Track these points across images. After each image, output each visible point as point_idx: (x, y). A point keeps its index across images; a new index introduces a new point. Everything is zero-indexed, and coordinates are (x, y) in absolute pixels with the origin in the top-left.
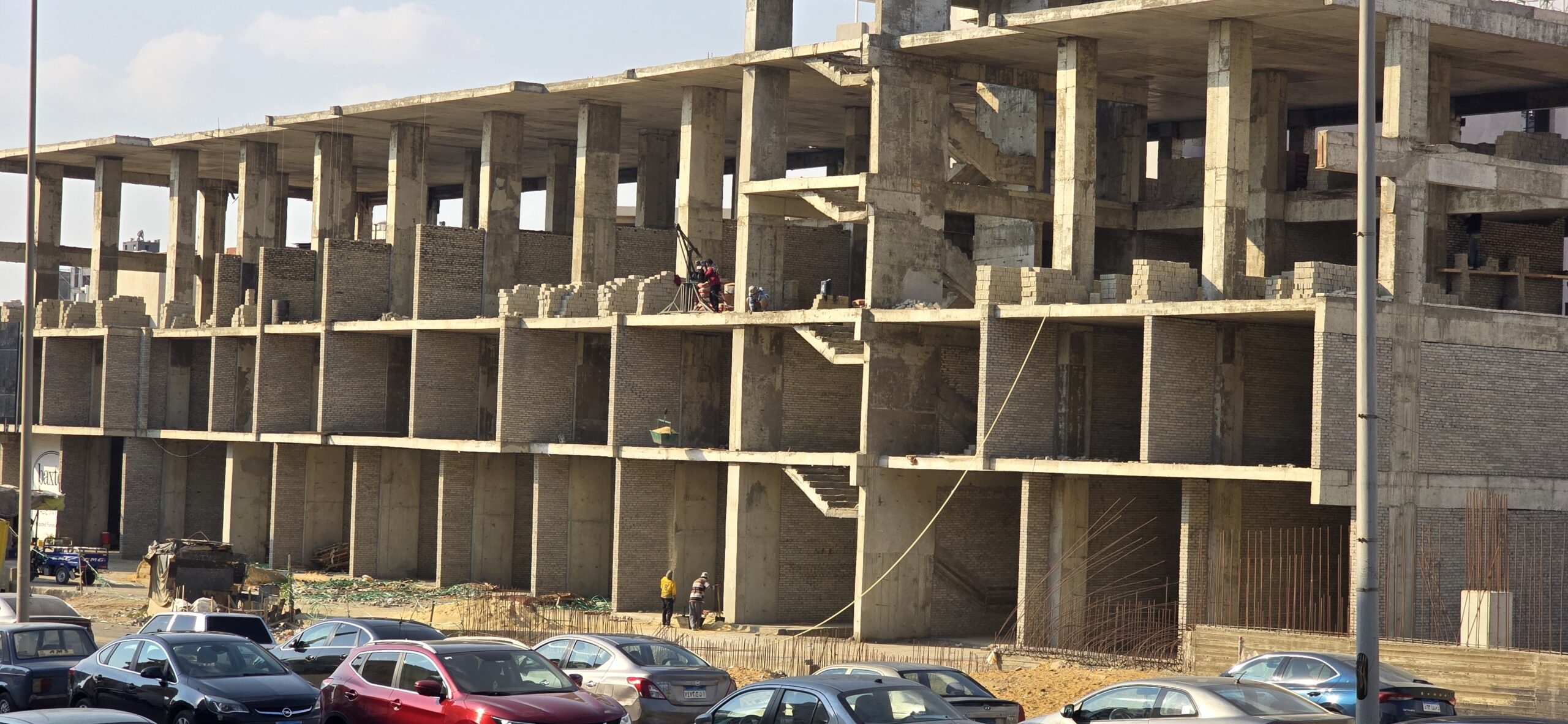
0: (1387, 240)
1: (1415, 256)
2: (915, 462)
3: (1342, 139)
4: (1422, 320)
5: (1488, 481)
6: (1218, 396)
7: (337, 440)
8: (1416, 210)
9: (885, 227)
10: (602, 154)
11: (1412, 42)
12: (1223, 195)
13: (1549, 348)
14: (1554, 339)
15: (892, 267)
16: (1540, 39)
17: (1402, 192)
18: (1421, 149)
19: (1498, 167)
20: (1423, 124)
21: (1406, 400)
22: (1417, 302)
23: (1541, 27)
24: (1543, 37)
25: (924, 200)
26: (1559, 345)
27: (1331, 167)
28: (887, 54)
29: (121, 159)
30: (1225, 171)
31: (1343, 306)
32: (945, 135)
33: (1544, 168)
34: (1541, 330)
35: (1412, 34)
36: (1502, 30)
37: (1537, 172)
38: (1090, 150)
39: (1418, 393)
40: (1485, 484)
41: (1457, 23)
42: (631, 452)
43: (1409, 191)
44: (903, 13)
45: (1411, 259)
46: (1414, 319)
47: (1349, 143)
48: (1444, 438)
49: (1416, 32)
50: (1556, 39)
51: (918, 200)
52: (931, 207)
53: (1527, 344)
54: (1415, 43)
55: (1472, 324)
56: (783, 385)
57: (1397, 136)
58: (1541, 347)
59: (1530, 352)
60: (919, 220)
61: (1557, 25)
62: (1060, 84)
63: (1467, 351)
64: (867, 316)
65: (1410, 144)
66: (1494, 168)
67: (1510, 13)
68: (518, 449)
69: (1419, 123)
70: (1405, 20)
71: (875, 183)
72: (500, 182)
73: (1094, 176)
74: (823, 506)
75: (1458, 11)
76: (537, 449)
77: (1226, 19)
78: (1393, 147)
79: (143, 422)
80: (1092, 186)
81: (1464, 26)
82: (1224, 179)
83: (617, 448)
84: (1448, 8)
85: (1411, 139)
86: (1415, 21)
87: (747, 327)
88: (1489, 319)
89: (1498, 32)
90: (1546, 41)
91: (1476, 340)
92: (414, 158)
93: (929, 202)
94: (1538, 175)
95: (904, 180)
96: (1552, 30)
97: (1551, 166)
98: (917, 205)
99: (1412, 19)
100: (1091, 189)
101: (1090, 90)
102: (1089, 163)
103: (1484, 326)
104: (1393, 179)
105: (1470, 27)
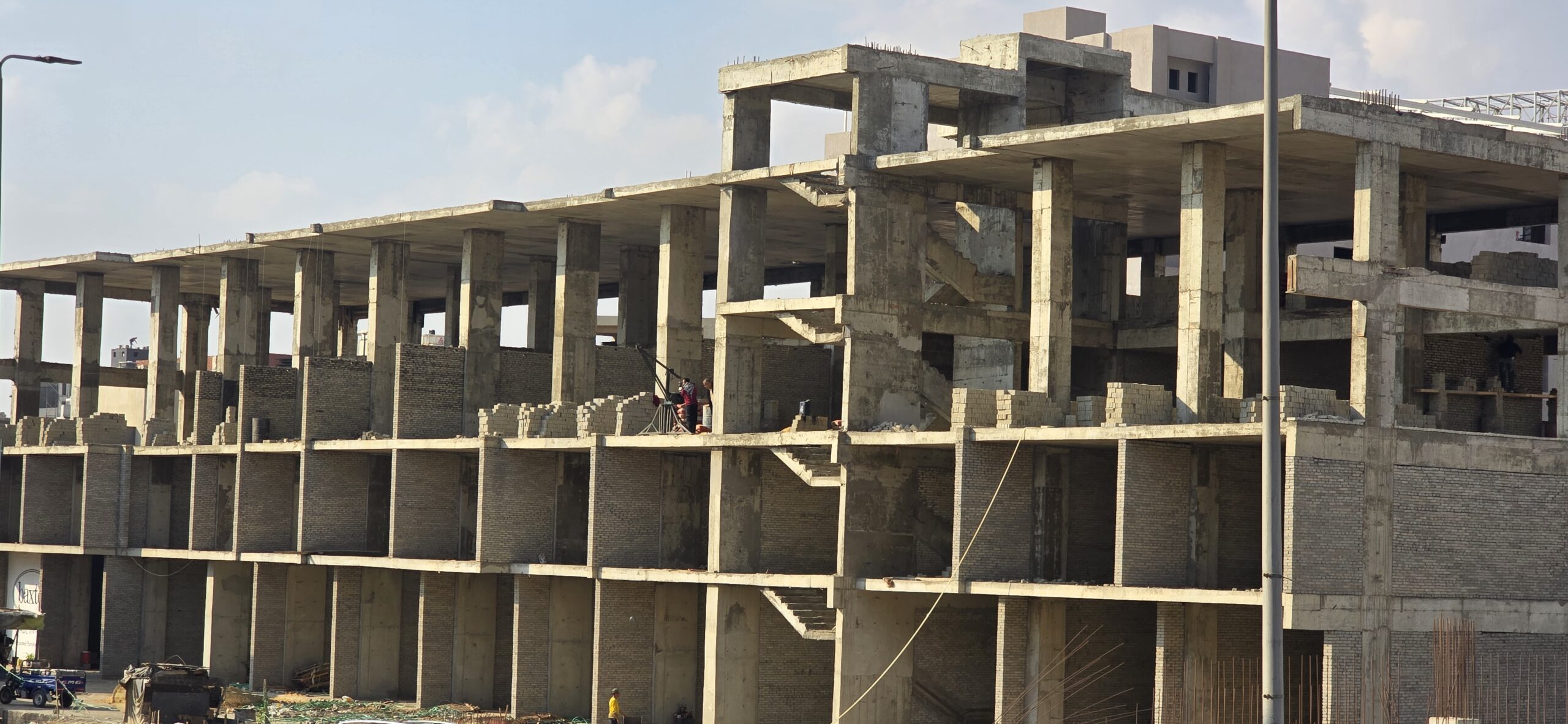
0: (1358, 364)
1: (1386, 379)
2: (892, 585)
3: (1312, 264)
4: (1394, 444)
5: (1462, 604)
6: (1193, 519)
7: (318, 560)
8: (1387, 333)
9: (862, 349)
10: (582, 273)
11: (1382, 166)
12: (1197, 318)
13: (1524, 470)
14: (1528, 460)
15: (869, 389)
16: (1512, 161)
17: (1373, 316)
18: (1392, 272)
19: (1470, 290)
20: (1393, 248)
21: (1378, 523)
22: (1389, 426)
23: (1513, 149)
24: (1515, 159)
25: (901, 321)
26: (1533, 467)
27: (1301, 291)
28: (863, 175)
29: (101, 275)
30: (1199, 294)
31: (1314, 430)
32: (922, 255)
33: (1517, 290)
34: (1515, 452)
35: (1382, 157)
36: (1473, 152)
37: (1510, 293)
38: (1067, 271)
39: (1390, 516)
40: (1459, 607)
41: (1428, 146)
42: (610, 573)
43: (1379, 315)
44: (879, 133)
45: (1382, 383)
46: (1387, 442)
47: (1320, 268)
48: (1417, 561)
49: (1386, 155)
50: (1528, 161)
51: (895, 321)
52: (909, 328)
53: (1501, 466)
54: (1385, 167)
55: (1445, 447)
56: (761, 506)
57: (1367, 259)
58: (1515, 469)
59: (1504, 474)
60: (896, 341)
61: (1530, 147)
62: (1036, 206)
63: (1441, 473)
64: (843, 439)
65: (1380, 267)
66: (1467, 291)
67: (1481, 136)
68: (498, 570)
69: (1390, 247)
70: (1375, 145)
71: (851, 304)
72: (480, 300)
73: (1070, 298)
74: (800, 628)
75: (1428, 134)
76: (517, 569)
77: (1198, 142)
78: (1363, 271)
79: (123, 541)
80: (1068, 308)
81: (1435, 149)
82: (1198, 301)
83: (597, 569)
84: (1419, 131)
85: (1382, 262)
86: (1384, 145)
87: (724, 449)
88: (1463, 441)
89: (1469, 155)
90: (1518, 163)
91: (1449, 463)
92: (395, 276)
93: (906, 323)
94: (1511, 297)
95: (881, 302)
96: (1524, 152)
97: (1524, 288)
98: (893, 326)
99: (1381, 143)
100: (1068, 310)
101: (1066, 211)
102: (1065, 285)
103: (1458, 449)
104: (1364, 303)
105: (1441, 151)
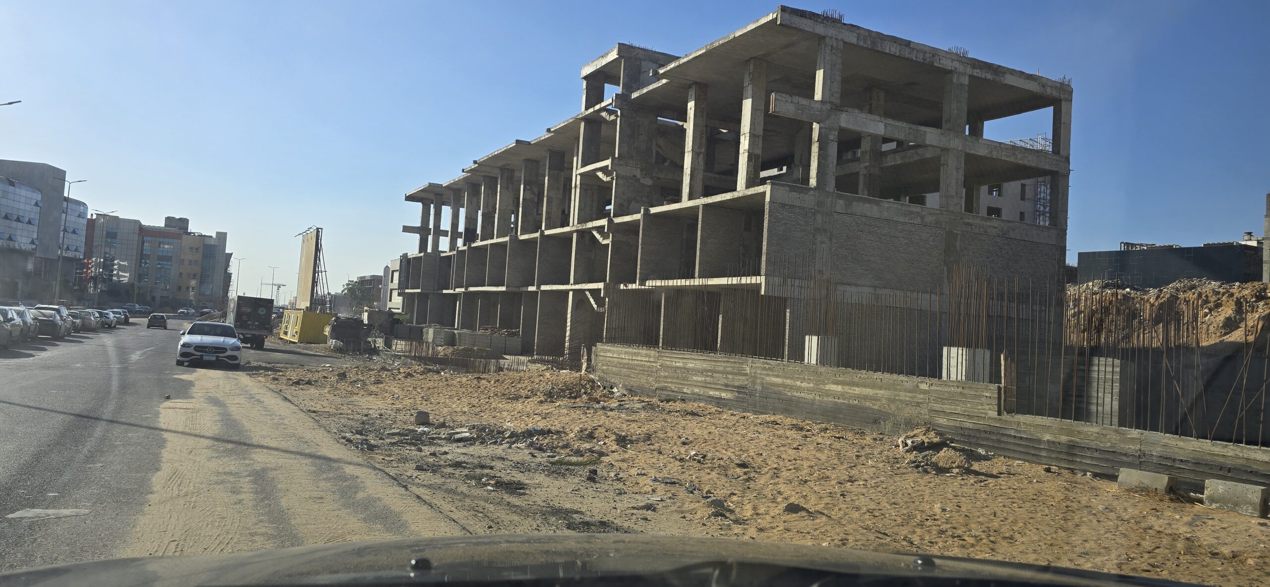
0: (814, 157)
1: (831, 165)
2: (626, 286)
3: (785, 98)
4: (834, 201)
5: (875, 290)
8: (832, 141)
9: (621, 182)
11: (832, 50)
12: (747, 147)
13: (916, 222)
14: (919, 218)
15: (624, 200)
16: (914, 59)
17: (823, 131)
18: (837, 108)
19: (885, 123)
20: (837, 95)
21: (823, 243)
22: (832, 191)
23: (915, 52)
24: (916, 58)
25: (642, 171)
26: (922, 221)
27: (777, 112)
28: (625, 103)
29: (442, 195)
30: (748, 135)
31: (782, 188)
32: (654, 142)
33: (914, 127)
34: (912, 213)
35: (832, 46)
36: (890, 51)
37: (910, 128)
38: (701, 138)
39: (831, 240)
40: (873, 292)
41: (861, 44)
42: (543, 288)
43: (827, 130)
44: (634, 85)
45: (828, 167)
46: (829, 199)
47: (790, 101)
48: (847, 265)
49: (835, 45)
50: (924, 59)
51: (639, 171)
52: (645, 174)
53: (901, 219)
54: (834, 51)
55: (867, 205)
56: (595, 258)
57: (820, 99)
58: (910, 222)
59: (903, 224)
60: (639, 180)
61: (925, 52)
62: (689, 108)
63: (864, 219)
64: (610, 222)
65: (829, 105)
66: (883, 124)
67: (895, 42)
69: (835, 95)
70: (827, 38)
71: (616, 162)
73: (703, 150)
74: (595, 306)
75: (862, 37)
76: (524, 289)
77: (752, 58)
78: (818, 106)
80: (702, 155)
81: (865, 46)
82: (748, 138)
83: (538, 287)
84: (856, 35)
85: (830, 102)
86: (834, 40)
87: (577, 231)
88: (878, 204)
89: (887, 51)
90: (918, 60)
91: (869, 214)
93: (644, 172)
94: (911, 130)
95: (631, 162)
96: (922, 55)
97: (919, 126)
98: (638, 173)
99: (832, 38)
101: (702, 108)
102: (701, 144)
103: (875, 208)
104: (818, 123)
105: (870, 47)
